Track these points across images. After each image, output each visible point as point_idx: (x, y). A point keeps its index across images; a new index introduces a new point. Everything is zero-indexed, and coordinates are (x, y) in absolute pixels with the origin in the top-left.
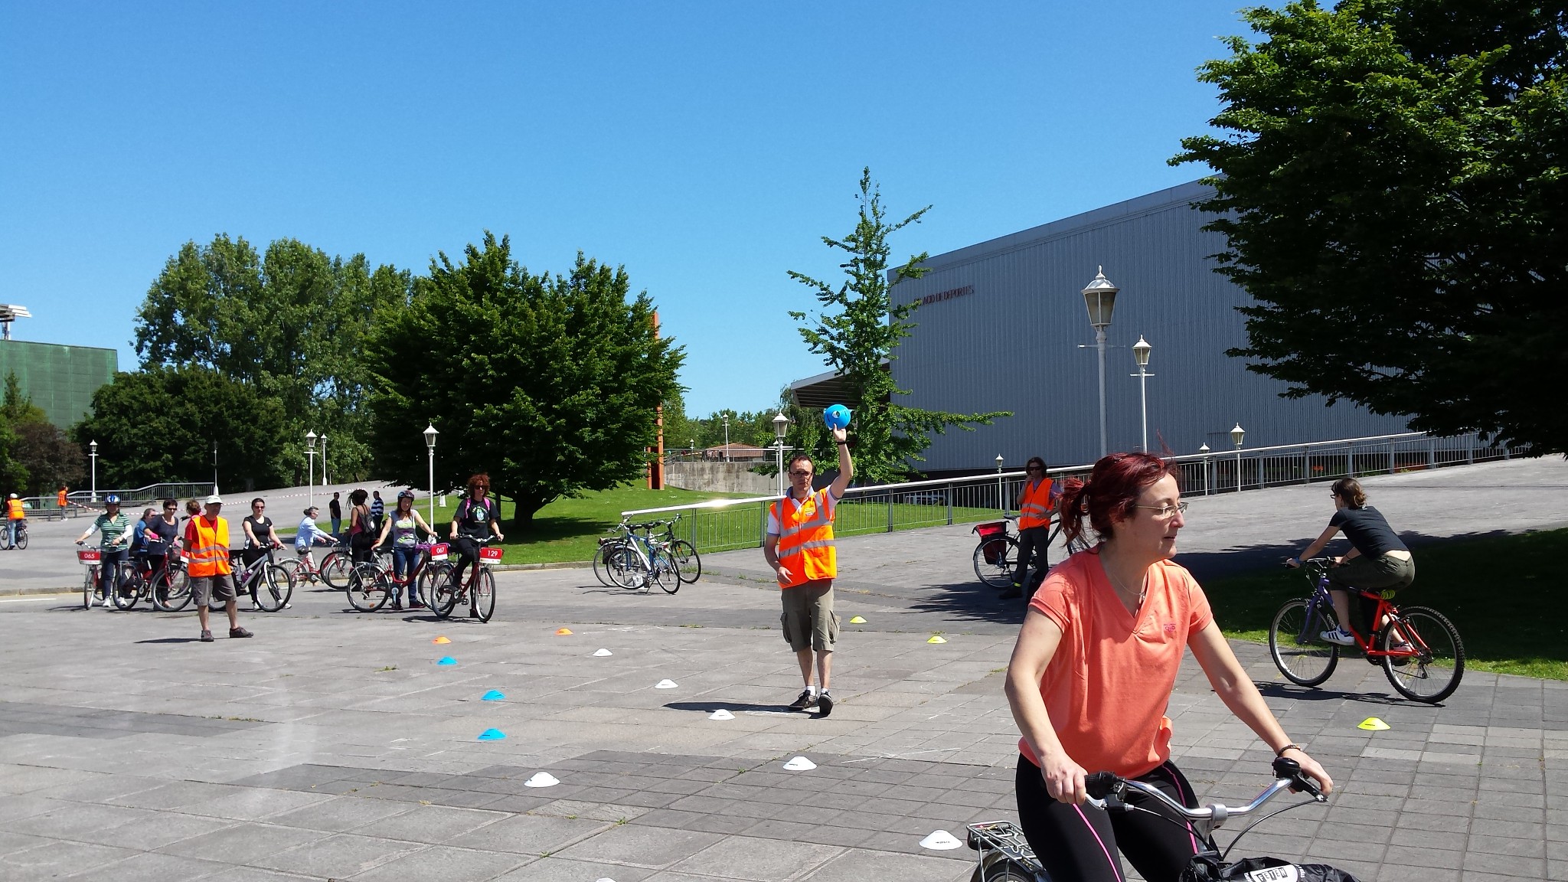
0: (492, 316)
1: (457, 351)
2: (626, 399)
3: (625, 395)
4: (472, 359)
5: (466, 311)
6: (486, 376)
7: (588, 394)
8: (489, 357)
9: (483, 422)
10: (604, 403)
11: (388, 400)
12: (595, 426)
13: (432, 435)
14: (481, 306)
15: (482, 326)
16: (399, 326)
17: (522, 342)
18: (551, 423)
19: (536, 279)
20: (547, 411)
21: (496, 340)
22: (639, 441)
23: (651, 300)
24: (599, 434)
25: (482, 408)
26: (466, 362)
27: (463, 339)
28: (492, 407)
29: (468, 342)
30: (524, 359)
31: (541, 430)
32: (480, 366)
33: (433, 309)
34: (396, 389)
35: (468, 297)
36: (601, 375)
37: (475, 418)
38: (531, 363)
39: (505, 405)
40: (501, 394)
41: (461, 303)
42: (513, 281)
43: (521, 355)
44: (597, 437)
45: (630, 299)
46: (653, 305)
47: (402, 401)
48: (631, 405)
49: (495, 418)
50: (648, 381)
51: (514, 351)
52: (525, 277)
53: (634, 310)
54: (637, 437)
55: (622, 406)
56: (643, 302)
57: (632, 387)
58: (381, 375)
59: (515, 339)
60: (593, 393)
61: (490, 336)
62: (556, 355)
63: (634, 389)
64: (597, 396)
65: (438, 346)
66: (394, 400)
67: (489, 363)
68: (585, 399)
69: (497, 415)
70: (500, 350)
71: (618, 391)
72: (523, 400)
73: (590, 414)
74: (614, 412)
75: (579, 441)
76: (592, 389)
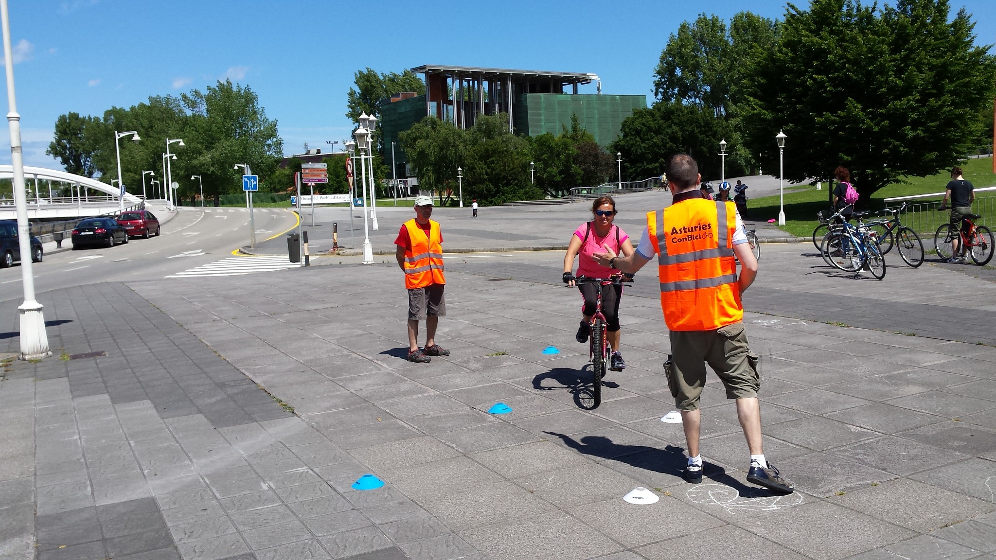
0: (829, 45)
1: (803, 74)
2: (944, 102)
3: (943, 99)
4: (814, 80)
5: (809, 42)
6: (825, 92)
7: (908, 101)
8: (828, 77)
9: (823, 126)
10: (924, 105)
11: (754, 114)
12: (915, 125)
13: (782, 138)
14: (821, 38)
15: (821, 54)
16: (764, 59)
17: (856, 62)
18: (877, 125)
19: (867, 9)
20: (873, 117)
21: (833, 63)
22: (958, 136)
23: (969, 17)
24: (918, 132)
25: (821, 116)
26: (809, 82)
27: (808, 65)
28: (830, 115)
29: (812, 66)
30: (855, 76)
31: (869, 130)
32: (821, 84)
33: (788, 44)
34: (760, 106)
35: (811, 31)
36: (922, 85)
37: (817, 124)
38: (861, 79)
39: (840, 112)
40: (838, 104)
41: (808, 37)
42: (849, 15)
43: (853, 73)
44: (918, 134)
45: (951, 18)
46: (971, 22)
47: (765, 115)
48: (948, 106)
49: (834, 122)
50: (967, 85)
51: (848, 70)
52: (859, 10)
53: (954, 25)
54: (955, 132)
55: (941, 107)
56: (962, 20)
57: (950, 92)
58: (751, 96)
59: (849, 61)
60: (914, 99)
61: (828, 61)
62: (882, 70)
63: (952, 93)
64: (917, 101)
65: (791, 71)
66: (759, 114)
67: (828, 82)
68: (906, 104)
69: (834, 120)
70: (837, 70)
71: (938, 96)
72: (855, 107)
73: (913, 116)
74: (933, 114)
75: (902, 138)
76: (912, 95)
